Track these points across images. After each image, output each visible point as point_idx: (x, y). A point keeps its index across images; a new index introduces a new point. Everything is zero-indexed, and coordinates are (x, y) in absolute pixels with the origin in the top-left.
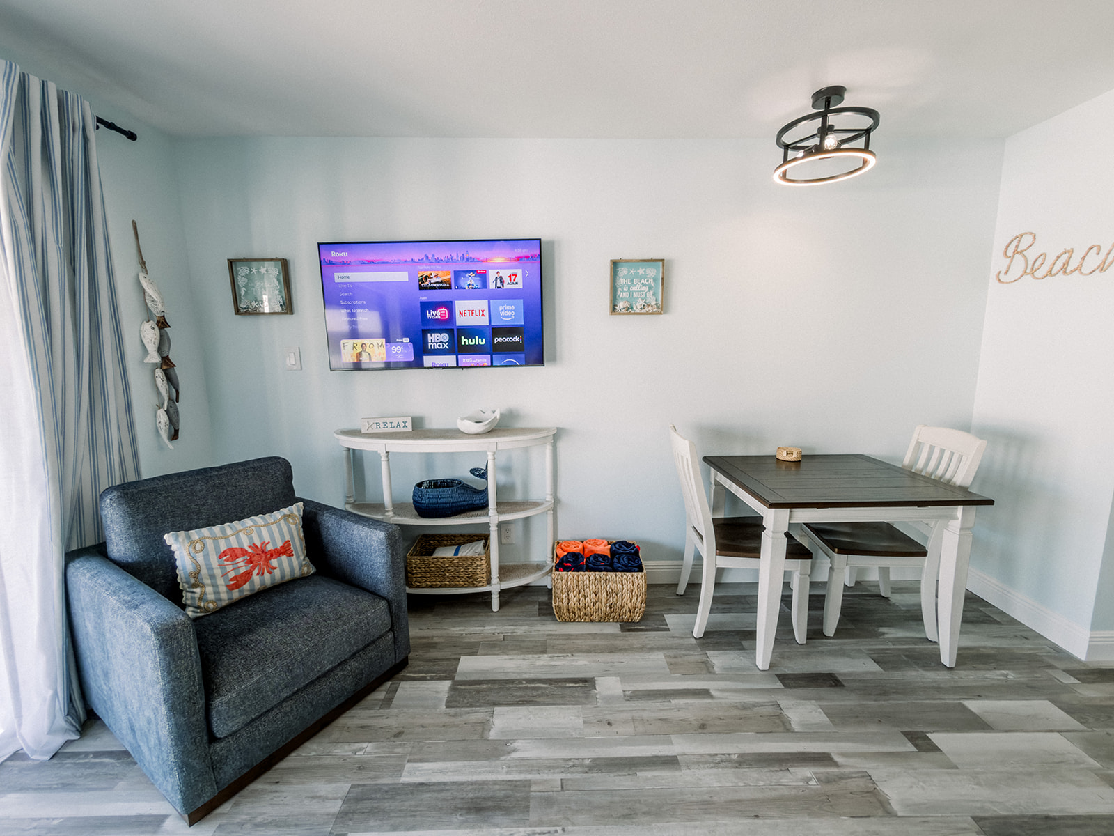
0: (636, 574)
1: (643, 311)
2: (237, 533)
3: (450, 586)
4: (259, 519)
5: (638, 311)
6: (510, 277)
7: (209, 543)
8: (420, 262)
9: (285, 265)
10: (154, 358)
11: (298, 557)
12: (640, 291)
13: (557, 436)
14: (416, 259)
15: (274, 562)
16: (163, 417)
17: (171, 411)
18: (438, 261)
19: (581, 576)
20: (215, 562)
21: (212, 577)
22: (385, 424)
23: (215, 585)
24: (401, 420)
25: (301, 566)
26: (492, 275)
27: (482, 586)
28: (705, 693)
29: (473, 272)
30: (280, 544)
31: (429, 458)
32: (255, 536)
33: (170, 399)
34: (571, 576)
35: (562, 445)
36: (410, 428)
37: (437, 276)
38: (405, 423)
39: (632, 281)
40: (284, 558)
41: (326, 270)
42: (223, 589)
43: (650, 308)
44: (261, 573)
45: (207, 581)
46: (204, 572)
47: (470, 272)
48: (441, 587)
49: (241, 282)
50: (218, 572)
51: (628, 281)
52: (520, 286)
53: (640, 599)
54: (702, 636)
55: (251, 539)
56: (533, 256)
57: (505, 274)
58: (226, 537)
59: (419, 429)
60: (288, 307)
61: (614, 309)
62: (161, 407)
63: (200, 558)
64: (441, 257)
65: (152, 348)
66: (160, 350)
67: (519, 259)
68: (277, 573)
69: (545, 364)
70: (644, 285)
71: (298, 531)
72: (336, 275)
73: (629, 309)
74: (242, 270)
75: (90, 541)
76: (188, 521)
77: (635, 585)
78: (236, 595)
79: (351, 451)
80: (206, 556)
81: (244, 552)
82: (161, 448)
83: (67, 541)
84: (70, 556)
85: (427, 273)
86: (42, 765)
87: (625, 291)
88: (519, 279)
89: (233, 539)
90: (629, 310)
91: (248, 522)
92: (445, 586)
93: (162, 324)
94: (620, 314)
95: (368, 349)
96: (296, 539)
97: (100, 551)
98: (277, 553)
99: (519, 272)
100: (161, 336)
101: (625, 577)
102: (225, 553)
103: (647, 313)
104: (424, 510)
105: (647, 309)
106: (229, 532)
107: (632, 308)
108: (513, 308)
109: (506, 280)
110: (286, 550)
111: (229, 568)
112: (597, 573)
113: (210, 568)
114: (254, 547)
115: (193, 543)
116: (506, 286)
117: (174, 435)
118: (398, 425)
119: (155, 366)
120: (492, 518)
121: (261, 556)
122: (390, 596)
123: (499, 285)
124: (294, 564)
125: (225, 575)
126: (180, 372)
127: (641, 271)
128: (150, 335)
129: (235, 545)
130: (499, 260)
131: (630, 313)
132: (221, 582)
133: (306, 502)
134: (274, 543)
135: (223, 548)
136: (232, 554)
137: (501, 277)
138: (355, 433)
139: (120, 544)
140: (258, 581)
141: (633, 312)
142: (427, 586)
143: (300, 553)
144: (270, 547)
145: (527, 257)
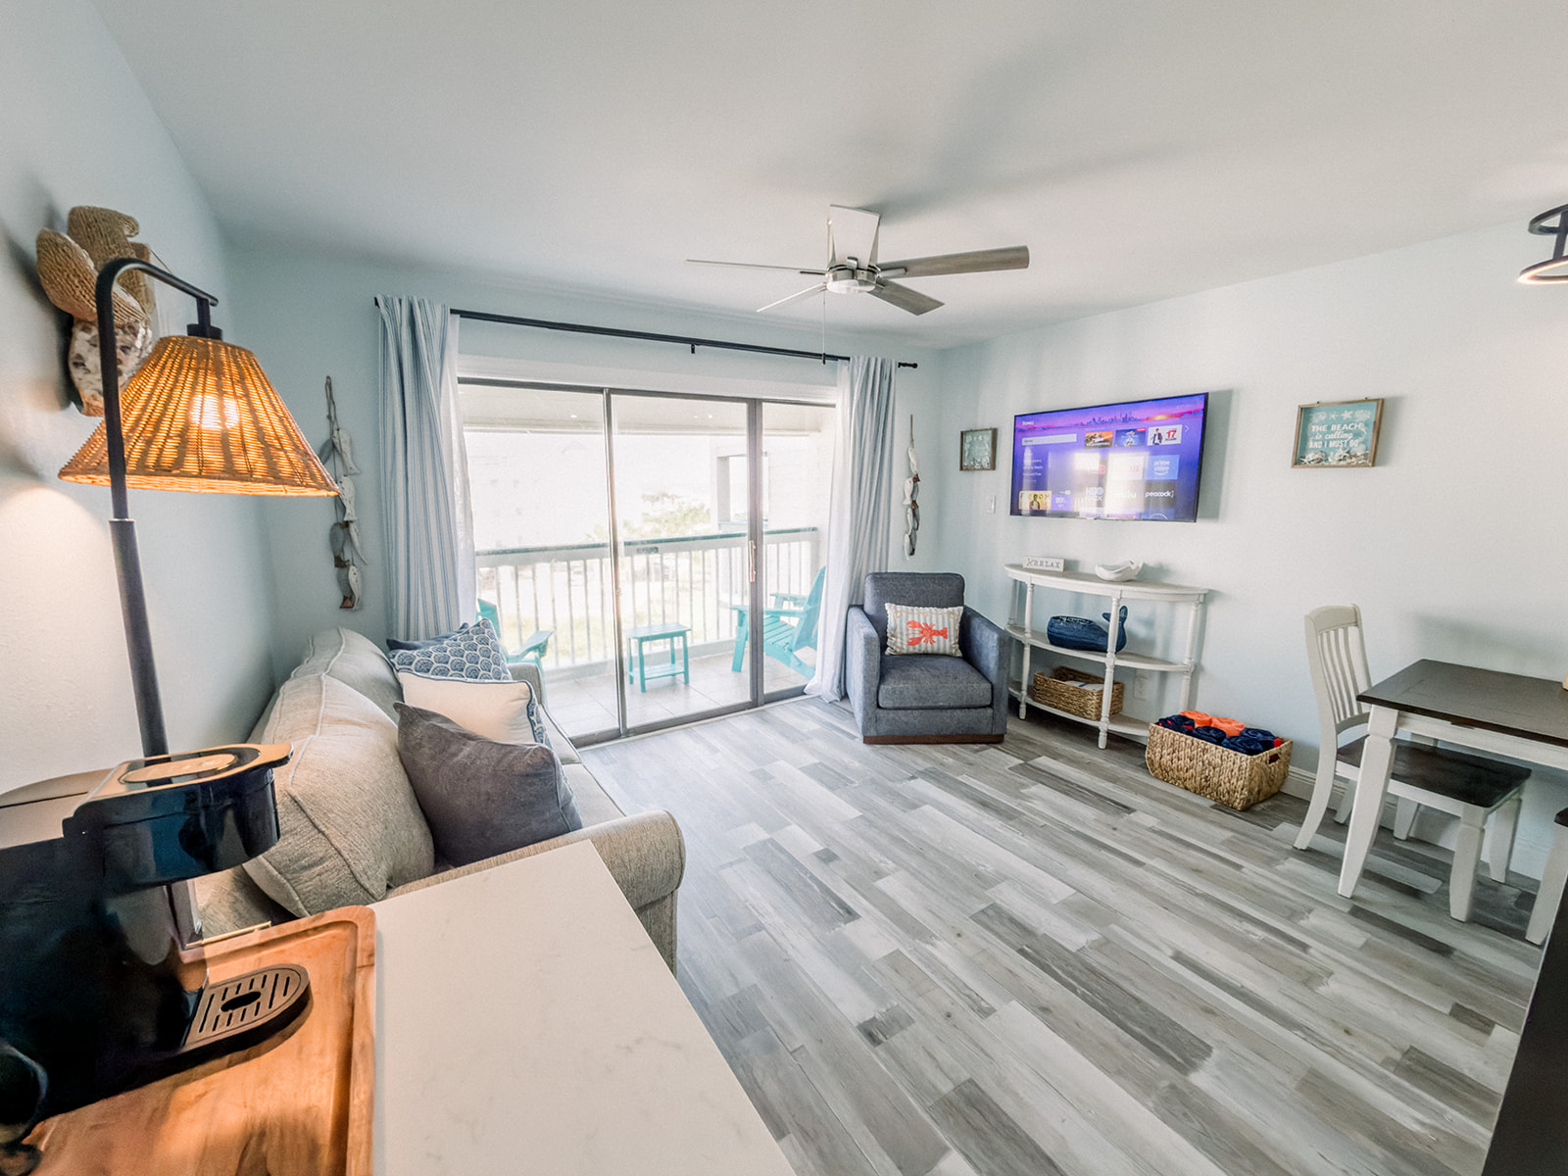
0: (1240, 754)
1: (1342, 463)
2: (919, 614)
3: (1064, 710)
4: (933, 609)
5: (1335, 463)
6: (1169, 433)
7: (904, 614)
8: (1089, 425)
9: (995, 432)
10: (908, 501)
11: (950, 641)
12: (1340, 439)
13: (1207, 598)
14: (1085, 423)
15: (935, 638)
16: (907, 540)
17: (913, 536)
18: (1103, 423)
19: (1177, 737)
20: (904, 625)
21: (901, 633)
22: (1042, 562)
23: (902, 639)
24: (1054, 561)
25: (951, 647)
26: (1151, 432)
27: (1090, 719)
28: (1238, 867)
29: (1134, 430)
30: (941, 629)
31: (1079, 596)
32: (928, 618)
33: (913, 528)
34: (1167, 733)
35: (1214, 610)
36: (1061, 569)
37: (1100, 436)
38: (1058, 564)
39: (1329, 428)
40: (941, 637)
41: (1019, 435)
42: (905, 643)
43: (1354, 459)
44: (926, 642)
45: (899, 635)
46: (898, 630)
47: (1129, 431)
48: (1056, 708)
49: (967, 447)
50: (905, 633)
51: (1323, 428)
52: (1178, 441)
53: (1241, 783)
54: (1304, 848)
55: (925, 619)
56: (1196, 411)
57: (1164, 430)
58: (913, 614)
59: (1070, 569)
60: (993, 466)
61: (1298, 461)
62: (907, 533)
63: (898, 620)
64: (1106, 419)
65: (908, 495)
66: (912, 496)
67: (1180, 415)
68: (935, 645)
69: (1198, 520)
70: (1346, 432)
71: (955, 625)
72: (1024, 439)
73: (1321, 460)
74: (968, 438)
75: (860, 603)
76: (899, 600)
77: (1237, 766)
78: (911, 650)
79: (1018, 584)
80: (901, 621)
81: (920, 626)
82: (904, 558)
83: (851, 598)
84: (850, 606)
85: (1092, 434)
86: (826, 704)
87: (1318, 440)
88: (1178, 436)
89: (916, 616)
90: (1321, 462)
91: (927, 609)
92: (1060, 709)
93: (916, 479)
94: (1308, 467)
95: (1038, 500)
96: (952, 629)
97: (862, 607)
98: (938, 633)
99: (1179, 428)
100: (914, 487)
101: (1226, 753)
102: (909, 623)
103: (1349, 465)
104: (1054, 639)
105: (1349, 461)
106: (916, 612)
107: (1327, 460)
108: (1168, 463)
109: (1165, 436)
110: (943, 633)
111: (910, 632)
112: (1195, 739)
113: (901, 628)
114: (926, 625)
115: (896, 612)
116: (1164, 442)
117: (912, 553)
118: (1052, 565)
119: (908, 506)
120: (1110, 660)
121: (929, 631)
122: (994, 681)
123: (1157, 441)
124: (949, 644)
125: (907, 635)
126: (921, 511)
127: (1347, 415)
128: (909, 485)
129: (916, 620)
130: (1159, 418)
131: (1323, 466)
132: (905, 638)
133: (966, 608)
134: (938, 627)
135: (910, 620)
136: (914, 624)
137: (1160, 434)
138: (1019, 567)
139: (869, 607)
140: (924, 646)
141: (1327, 464)
142: (1045, 704)
143: (952, 638)
144: (934, 628)
145: (1190, 413)
